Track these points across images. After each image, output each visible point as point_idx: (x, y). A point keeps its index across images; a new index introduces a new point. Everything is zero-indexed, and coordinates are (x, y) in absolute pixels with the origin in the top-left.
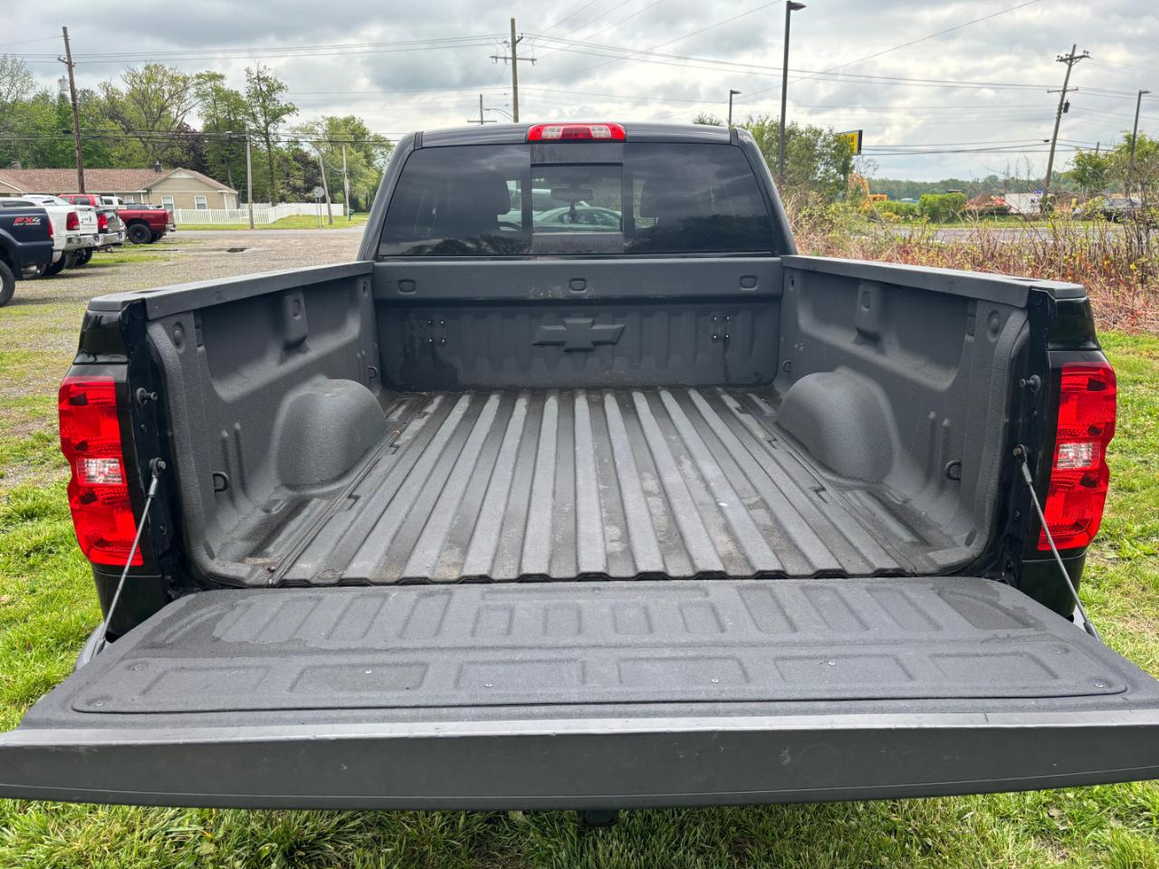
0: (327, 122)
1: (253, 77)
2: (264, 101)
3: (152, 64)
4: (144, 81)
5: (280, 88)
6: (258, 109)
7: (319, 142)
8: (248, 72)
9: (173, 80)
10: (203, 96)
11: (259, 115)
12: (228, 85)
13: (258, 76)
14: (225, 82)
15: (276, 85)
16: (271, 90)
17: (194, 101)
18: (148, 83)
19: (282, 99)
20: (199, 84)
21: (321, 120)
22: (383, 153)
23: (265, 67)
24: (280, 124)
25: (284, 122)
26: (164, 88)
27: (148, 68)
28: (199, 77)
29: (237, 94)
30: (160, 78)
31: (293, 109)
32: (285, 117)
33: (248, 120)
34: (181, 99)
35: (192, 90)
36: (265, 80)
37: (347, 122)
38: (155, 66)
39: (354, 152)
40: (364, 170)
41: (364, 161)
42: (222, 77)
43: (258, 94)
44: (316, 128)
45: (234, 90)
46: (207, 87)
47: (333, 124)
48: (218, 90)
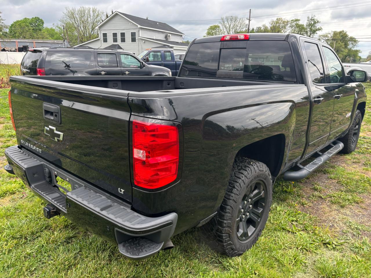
0: (333, 33)
1: (309, 19)
2: (311, 27)
3: (279, 18)
4: (275, 23)
5: (318, 22)
6: (308, 30)
7: (328, 40)
8: (308, 18)
9: (284, 22)
10: (291, 27)
11: (308, 32)
12: (300, 23)
13: (311, 19)
14: (300, 22)
15: (316, 21)
16: (315, 23)
17: (289, 28)
18: (276, 24)
19: (318, 26)
20: (292, 23)
21: (330, 32)
22: (352, 43)
23: (314, 16)
24: (315, 34)
25: (317, 33)
26: (281, 25)
27: (277, 19)
28: (292, 21)
29: (303, 25)
30: (280, 22)
31: (321, 29)
32: (317, 32)
33: (304, 33)
34: (285, 28)
35: (289, 25)
36: (313, 20)
37: (340, 32)
38: (280, 18)
39: (341, 43)
40: (343, 50)
41: (344, 46)
42: (299, 20)
43: (310, 25)
44: (328, 35)
45: (302, 24)
46: (294, 24)
47: (335, 33)
48: (297, 24)
